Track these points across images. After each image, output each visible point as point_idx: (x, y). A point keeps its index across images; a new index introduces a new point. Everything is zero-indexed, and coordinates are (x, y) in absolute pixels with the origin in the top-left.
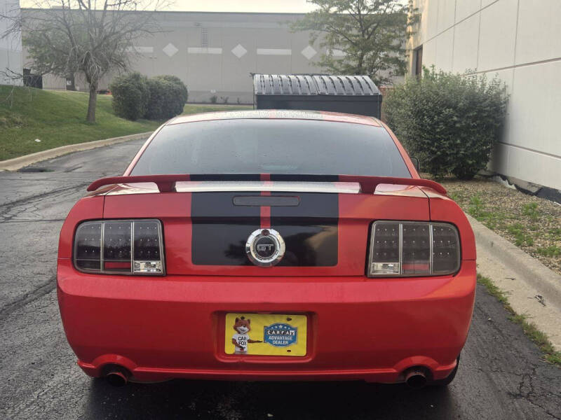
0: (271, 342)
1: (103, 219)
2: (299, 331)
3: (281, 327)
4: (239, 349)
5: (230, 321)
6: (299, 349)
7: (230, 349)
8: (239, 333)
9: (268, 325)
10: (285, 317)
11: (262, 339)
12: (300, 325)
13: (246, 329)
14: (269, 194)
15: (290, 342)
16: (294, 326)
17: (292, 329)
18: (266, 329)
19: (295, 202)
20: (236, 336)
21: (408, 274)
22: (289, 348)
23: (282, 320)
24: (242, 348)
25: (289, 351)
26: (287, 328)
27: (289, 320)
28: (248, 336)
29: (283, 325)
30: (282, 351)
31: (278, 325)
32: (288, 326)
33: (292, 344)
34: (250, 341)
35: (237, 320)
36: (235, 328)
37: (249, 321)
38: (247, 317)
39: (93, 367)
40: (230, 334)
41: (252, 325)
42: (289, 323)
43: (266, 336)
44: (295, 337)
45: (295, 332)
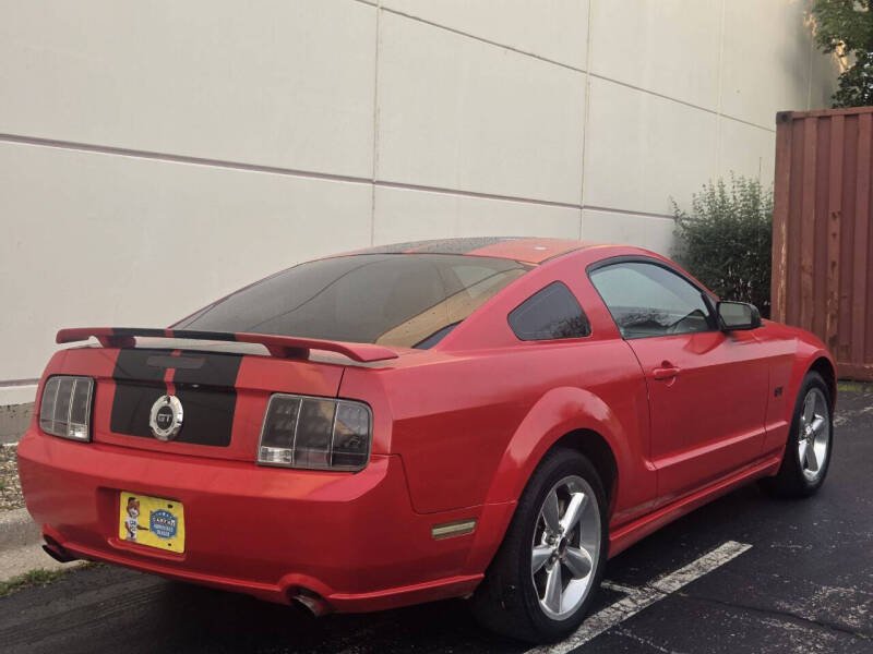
2: (179, 520)
3: (164, 514)
4: (130, 536)
6: (178, 545)
7: (123, 534)
8: (131, 516)
9: (154, 511)
10: (167, 502)
12: (179, 513)
13: (136, 512)
15: (171, 534)
16: (174, 514)
17: (174, 518)
18: (153, 515)
20: (128, 519)
21: (300, 464)
22: (169, 541)
23: (162, 505)
24: (132, 535)
25: (169, 545)
26: (170, 516)
27: (170, 506)
28: (137, 522)
29: (167, 513)
30: (161, 544)
31: (161, 511)
32: (170, 514)
33: (173, 537)
34: (139, 528)
35: (129, 500)
36: (128, 510)
37: (138, 503)
38: (138, 498)
41: (142, 508)
42: (171, 510)
43: (152, 524)
44: (175, 529)
45: (176, 523)
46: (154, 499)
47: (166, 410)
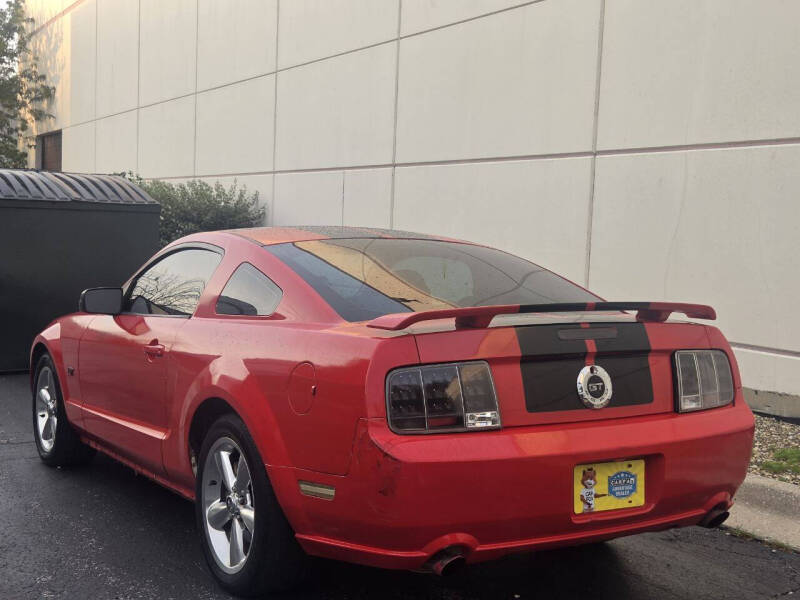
0: (614, 493)
1: (420, 364)
2: (638, 477)
3: (622, 475)
4: (586, 507)
5: (578, 475)
6: (638, 499)
7: (579, 508)
8: (586, 487)
9: (611, 475)
10: (626, 463)
11: (606, 492)
12: (639, 469)
13: (592, 482)
14: (588, 326)
15: (631, 491)
16: (633, 473)
17: (633, 476)
18: (610, 479)
19: (613, 333)
20: (584, 491)
22: (630, 499)
23: (622, 467)
24: (589, 505)
25: (630, 502)
27: (630, 466)
28: (594, 491)
29: (625, 473)
30: (623, 504)
31: (619, 474)
32: (629, 473)
33: (633, 493)
34: (597, 496)
35: (584, 472)
36: (583, 483)
37: (594, 472)
38: (593, 468)
39: (425, 554)
40: (579, 490)
41: (598, 476)
42: (630, 470)
43: (610, 489)
44: (635, 486)
45: (636, 480)
46: (612, 464)
47: (595, 379)
